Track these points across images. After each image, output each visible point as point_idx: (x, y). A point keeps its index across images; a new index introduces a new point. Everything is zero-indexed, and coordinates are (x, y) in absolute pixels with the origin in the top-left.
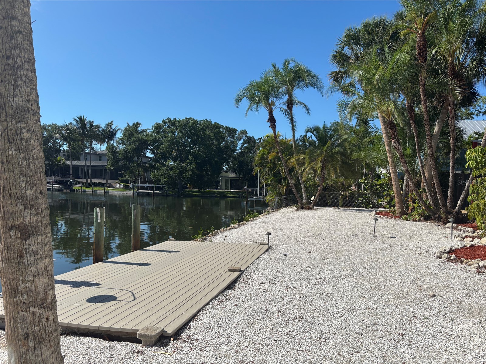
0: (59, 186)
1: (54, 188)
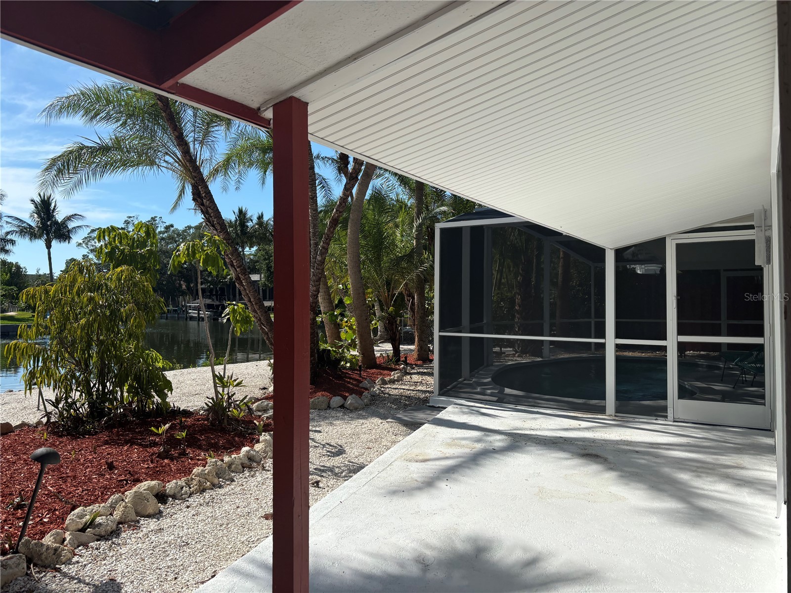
0: (207, 313)
1: (200, 316)
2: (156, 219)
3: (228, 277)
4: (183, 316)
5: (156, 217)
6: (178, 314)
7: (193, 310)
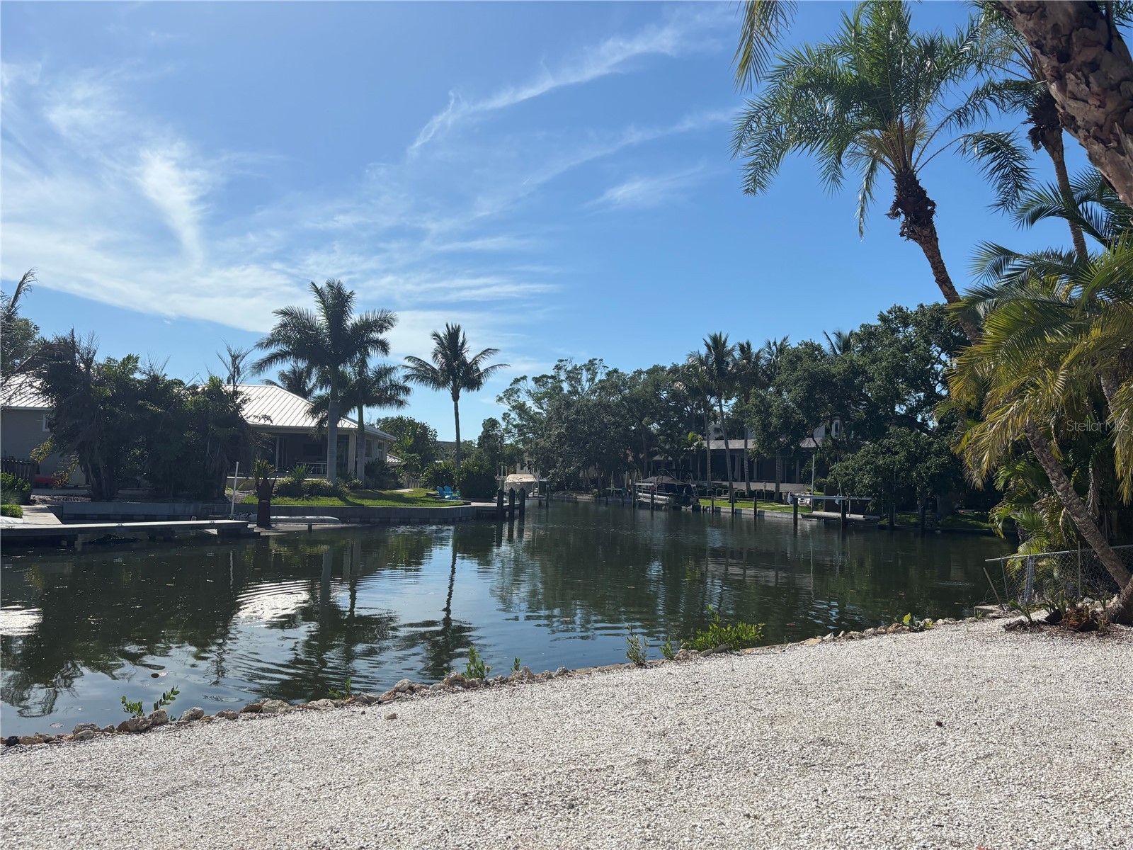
0: (665, 497)
1: (655, 502)
2: (595, 362)
3: (695, 444)
4: (629, 500)
5: (595, 359)
6: (623, 498)
7: (644, 492)
